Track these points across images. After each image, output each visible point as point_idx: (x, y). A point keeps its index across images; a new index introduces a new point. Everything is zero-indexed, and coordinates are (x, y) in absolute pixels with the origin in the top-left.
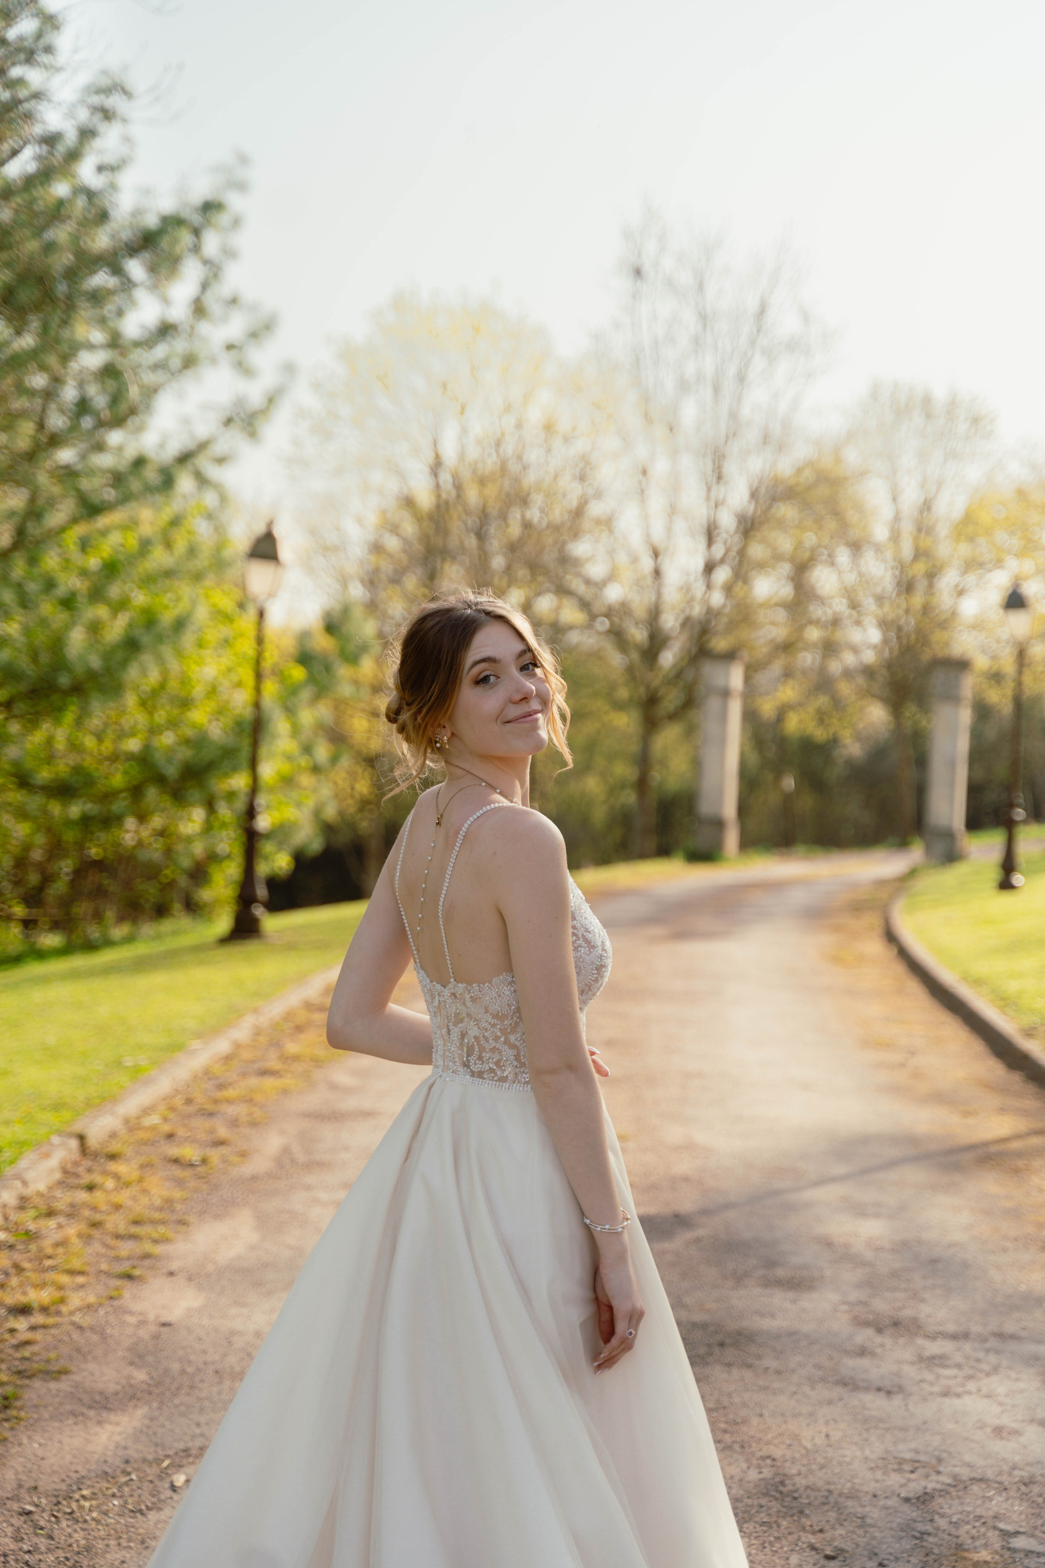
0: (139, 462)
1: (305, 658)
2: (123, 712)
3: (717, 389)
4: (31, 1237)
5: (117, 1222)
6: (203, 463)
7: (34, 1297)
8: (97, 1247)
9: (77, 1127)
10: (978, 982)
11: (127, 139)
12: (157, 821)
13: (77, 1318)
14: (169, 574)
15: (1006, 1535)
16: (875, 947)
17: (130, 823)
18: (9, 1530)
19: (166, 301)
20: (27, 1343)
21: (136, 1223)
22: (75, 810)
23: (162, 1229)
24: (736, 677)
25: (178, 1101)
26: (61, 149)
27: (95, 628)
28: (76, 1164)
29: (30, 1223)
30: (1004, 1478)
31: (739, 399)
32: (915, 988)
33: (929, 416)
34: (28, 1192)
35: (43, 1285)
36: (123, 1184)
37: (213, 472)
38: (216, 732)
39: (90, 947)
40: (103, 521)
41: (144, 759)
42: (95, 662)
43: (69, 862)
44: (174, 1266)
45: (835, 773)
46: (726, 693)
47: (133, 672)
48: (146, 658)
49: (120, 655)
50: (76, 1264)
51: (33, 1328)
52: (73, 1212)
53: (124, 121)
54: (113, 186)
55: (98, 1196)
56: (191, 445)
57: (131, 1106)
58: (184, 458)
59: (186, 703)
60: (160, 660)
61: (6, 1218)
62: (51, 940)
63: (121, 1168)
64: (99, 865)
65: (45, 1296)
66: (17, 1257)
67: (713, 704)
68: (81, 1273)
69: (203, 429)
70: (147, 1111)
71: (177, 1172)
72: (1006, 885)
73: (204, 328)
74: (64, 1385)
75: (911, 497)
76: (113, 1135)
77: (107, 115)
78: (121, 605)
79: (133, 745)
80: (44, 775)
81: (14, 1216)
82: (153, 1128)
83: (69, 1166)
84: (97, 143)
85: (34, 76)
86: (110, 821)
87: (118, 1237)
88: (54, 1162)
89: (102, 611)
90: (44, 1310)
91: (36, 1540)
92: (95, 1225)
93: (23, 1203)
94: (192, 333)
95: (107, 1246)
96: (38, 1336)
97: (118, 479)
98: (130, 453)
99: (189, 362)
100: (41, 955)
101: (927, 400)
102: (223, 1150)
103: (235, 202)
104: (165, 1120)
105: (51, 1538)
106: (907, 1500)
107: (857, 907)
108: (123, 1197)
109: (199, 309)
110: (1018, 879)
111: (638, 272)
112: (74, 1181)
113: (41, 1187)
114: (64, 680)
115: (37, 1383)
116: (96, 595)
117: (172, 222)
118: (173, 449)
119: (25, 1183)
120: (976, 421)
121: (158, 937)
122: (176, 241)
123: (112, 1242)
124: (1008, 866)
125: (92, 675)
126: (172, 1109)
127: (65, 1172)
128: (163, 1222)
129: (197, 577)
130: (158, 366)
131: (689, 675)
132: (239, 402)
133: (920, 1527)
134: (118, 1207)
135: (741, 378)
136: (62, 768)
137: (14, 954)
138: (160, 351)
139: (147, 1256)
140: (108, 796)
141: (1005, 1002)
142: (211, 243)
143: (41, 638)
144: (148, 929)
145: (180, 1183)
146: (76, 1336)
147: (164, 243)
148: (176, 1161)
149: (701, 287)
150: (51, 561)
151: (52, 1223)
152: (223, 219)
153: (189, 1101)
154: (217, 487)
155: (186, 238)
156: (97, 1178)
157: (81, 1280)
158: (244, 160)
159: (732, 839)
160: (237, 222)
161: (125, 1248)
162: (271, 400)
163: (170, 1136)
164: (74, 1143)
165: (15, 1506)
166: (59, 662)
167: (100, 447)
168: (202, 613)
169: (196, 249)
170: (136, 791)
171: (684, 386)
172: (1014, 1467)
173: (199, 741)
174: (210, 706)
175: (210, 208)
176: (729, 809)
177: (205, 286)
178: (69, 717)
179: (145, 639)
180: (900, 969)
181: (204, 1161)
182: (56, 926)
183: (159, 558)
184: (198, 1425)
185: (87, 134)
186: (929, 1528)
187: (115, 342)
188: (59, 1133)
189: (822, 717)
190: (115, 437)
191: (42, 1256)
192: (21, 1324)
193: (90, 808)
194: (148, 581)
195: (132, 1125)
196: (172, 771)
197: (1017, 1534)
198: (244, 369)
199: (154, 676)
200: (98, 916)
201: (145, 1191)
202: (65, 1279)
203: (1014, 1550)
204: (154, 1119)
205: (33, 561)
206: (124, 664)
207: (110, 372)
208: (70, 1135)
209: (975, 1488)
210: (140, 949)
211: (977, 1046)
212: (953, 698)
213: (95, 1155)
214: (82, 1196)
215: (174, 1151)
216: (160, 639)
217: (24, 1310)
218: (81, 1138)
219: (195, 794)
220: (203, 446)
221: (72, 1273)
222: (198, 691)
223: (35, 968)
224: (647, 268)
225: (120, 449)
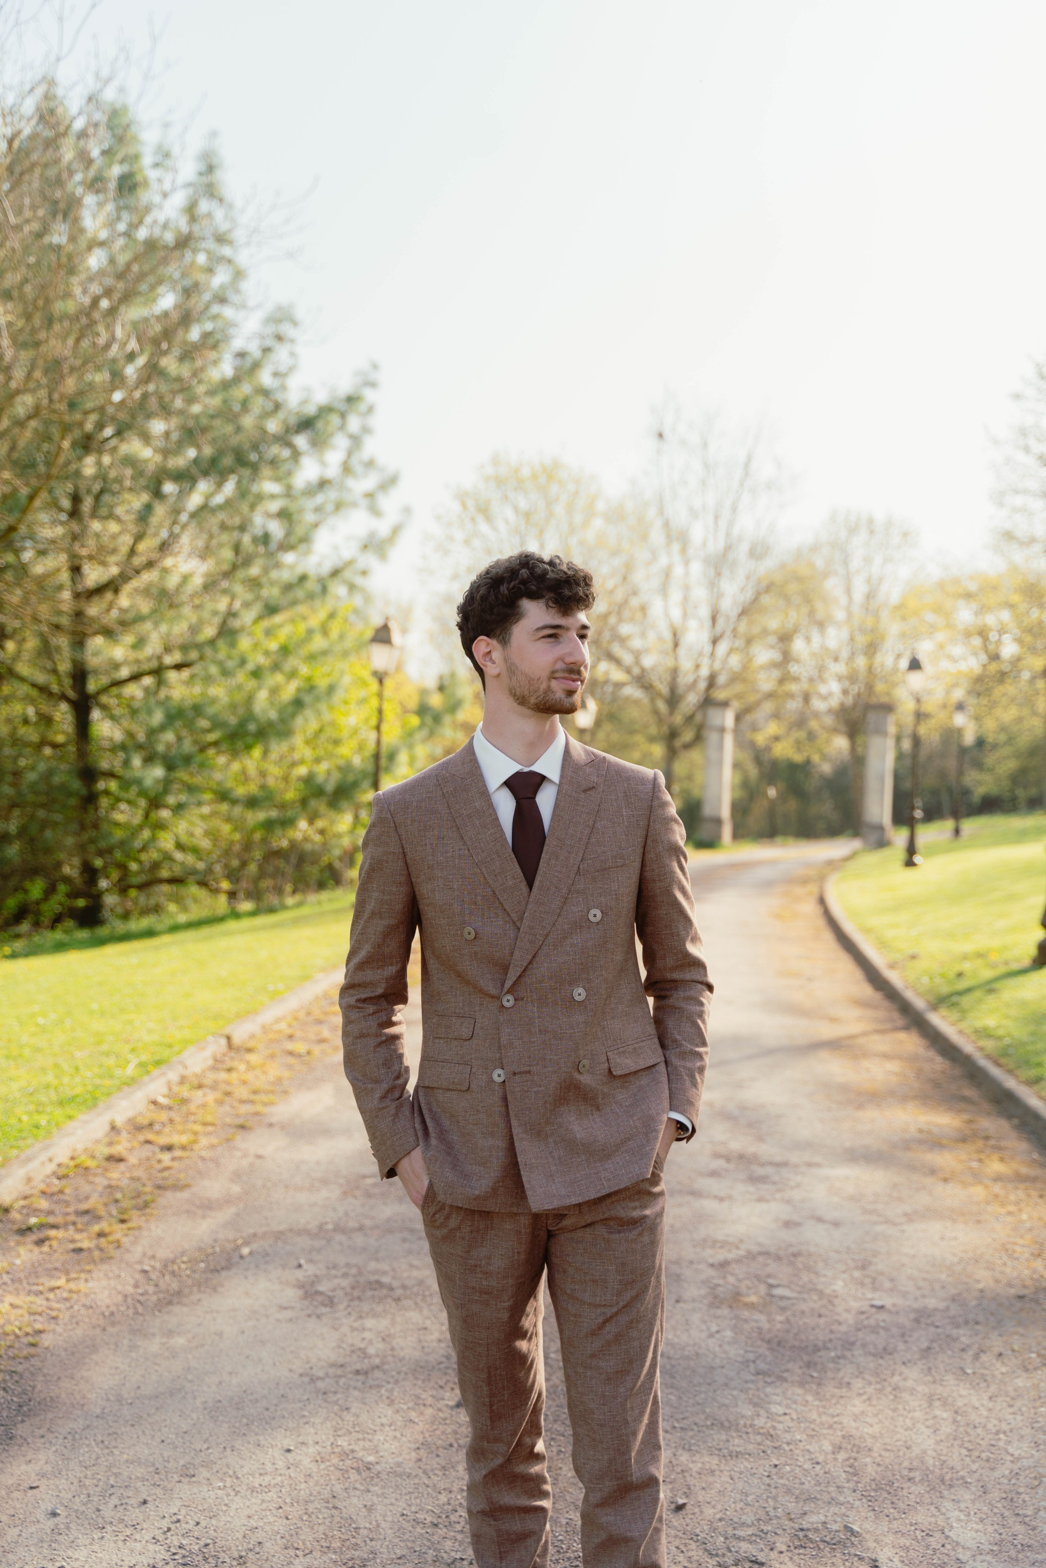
0: (303, 578)
1: (423, 710)
2: (292, 749)
3: (716, 518)
4: (184, 1101)
5: (242, 1092)
6: (347, 574)
7: (178, 1139)
8: (227, 1108)
9: (227, 1031)
10: (867, 931)
11: (292, 354)
12: (320, 824)
13: (203, 1153)
14: (325, 653)
15: (771, 1286)
16: (810, 908)
17: (303, 824)
18: (132, 1282)
19: (323, 464)
20: (167, 1168)
21: (255, 1092)
22: (261, 816)
23: (271, 1097)
24: (729, 718)
25: (302, 1015)
26: (248, 362)
27: (274, 691)
28: (224, 1055)
29: (185, 1092)
30: (781, 1253)
31: (731, 523)
32: (828, 936)
33: (872, 532)
34: (188, 1073)
35: (183, 1132)
36: (251, 1067)
37: (359, 581)
38: (357, 761)
39: (271, 910)
40: (278, 619)
41: (309, 780)
42: (273, 715)
43: (257, 853)
44: (274, 1120)
45: (811, 785)
46: (722, 730)
47: (299, 721)
48: (308, 712)
49: (290, 709)
50: (209, 1118)
51: (173, 1159)
52: (214, 1087)
53: (292, 341)
54: (283, 388)
55: (234, 1075)
56: (339, 563)
57: (267, 1017)
58: (335, 573)
59: (337, 742)
60: (318, 713)
61: (170, 1089)
62: (246, 906)
63: (253, 1058)
64: (278, 853)
65: (184, 1139)
66: (173, 1114)
67: (712, 737)
68: (212, 1124)
69: (348, 552)
70: (278, 1020)
71: (291, 1060)
72: (910, 863)
73: (351, 483)
74: (185, 1194)
75: (860, 590)
76: (252, 1036)
77: (279, 338)
78: (293, 674)
79: (302, 771)
80: (241, 791)
81: (176, 1089)
82: (280, 1032)
83: (219, 1056)
84: (273, 357)
85: (228, 312)
86: (287, 823)
87: (243, 1102)
88: (208, 1053)
89: (279, 678)
90: (183, 1148)
91: (147, 1287)
92: (228, 1094)
93: (183, 1080)
94: (342, 487)
95: (232, 1107)
96: (175, 1164)
97: (288, 587)
98: (299, 570)
99: (339, 506)
100: (236, 915)
101: (871, 521)
102: (324, 1046)
103: (370, 395)
104: (290, 1026)
105: (157, 1285)
106: (712, 1265)
107: (804, 881)
108: (249, 1076)
109: (346, 469)
110: (917, 859)
111: (661, 435)
112: (220, 1066)
113: (198, 1069)
114: (252, 727)
115: (169, 1194)
116: (276, 667)
117: (325, 410)
118: (326, 568)
119: (186, 1067)
120: (905, 535)
121: (319, 903)
122: (327, 423)
123: (235, 1104)
124: (911, 850)
125: (271, 724)
126: (296, 1019)
127: (216, 1060)
128: (272, 1092)
129: (345, 654)
130: (318, 509)
131: (698, 718)
132: (372, 535)
133: (716, 1281)
134: (244, 1082)
135: (734, 509)
136: (253, 788)
137: (220, 915)
138: (319, 499)
139: (257, 1114)
140: (283, 806)
141: (883, 944)
142: (354, 423)
143: (239, 697)
144: (312, 897)
145: (290, 1067)
146: (200, 1164)
147: (320, 425)
148: (291, 1053)
149: (705, 445)
150: (244, 643)
151: (200, 1093)
152: (363, 407)
153: (309, 1014)
154: (362, 590)
155: (335, 419)
156: (235, 1064)
157: (210, 1128)
158: (375, 366)
159: (727, 831)
160: (370, 410)
161: (244, 1109)
162: (396, 530)
163: (291, 1037)
164: (223, 1042)
165: (138, 1267)
166: (249, 717)
167: (278, 565)
168: (347, 680)
169: (342, 427)
170: (304, 802)
171: (694, 514)
172: (791, 1245)
173: (346, 769)
174: (353, 744)
175: (351, 400)
176: (725, 813)
177: (350, 454)
178: (257, 752)
179: (307, 699)
180: (821, 922)
181: (309, 1053)
182: (249, 896)
183: (318, 643)
184: (266, 1218)
185: (266, 350)
186: (721, 1282)
187: (289, 493)
188: (214, 1034)
189: (798, 745)
190: (289, 558)
191: (189, 1114)
192: (166, 1157)
193: (274, 814)
194: (312, 658)
195: (265, 1029)
196: (330, 787)
197: (778, 1286)
198: (375, 511)
199: (314, 725)
200: (279, 891)
201: (265, 1073)
202: (198, 1128)
203: (772, 1296)
204: (283, 1026)
205: (233, 645)
206: (293, 715)
207: (284, 515)
208: (221, 1035)
209: (761, 1259)
210: (305, 910)
211: (858, 974)
212: (881, 732)
213: (238, 1049)
214: (223, 1076)
215: (290, 1046)
216: (318, 699)
217: (169, 1148)
218: (229, 1038)
219: (344, 804)
220: (350, 563)
221: (205, 1124)
222: (345, 734)
223: (232, 925)
224: (666, 433)
225: (292, 567)
